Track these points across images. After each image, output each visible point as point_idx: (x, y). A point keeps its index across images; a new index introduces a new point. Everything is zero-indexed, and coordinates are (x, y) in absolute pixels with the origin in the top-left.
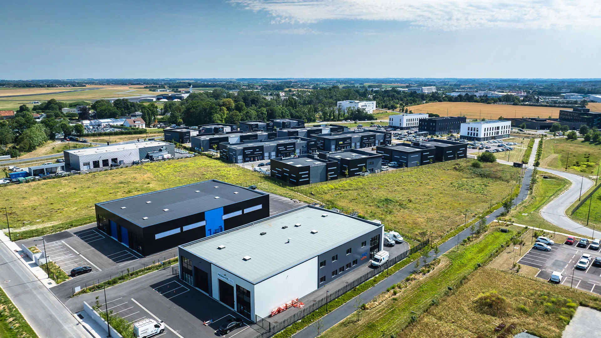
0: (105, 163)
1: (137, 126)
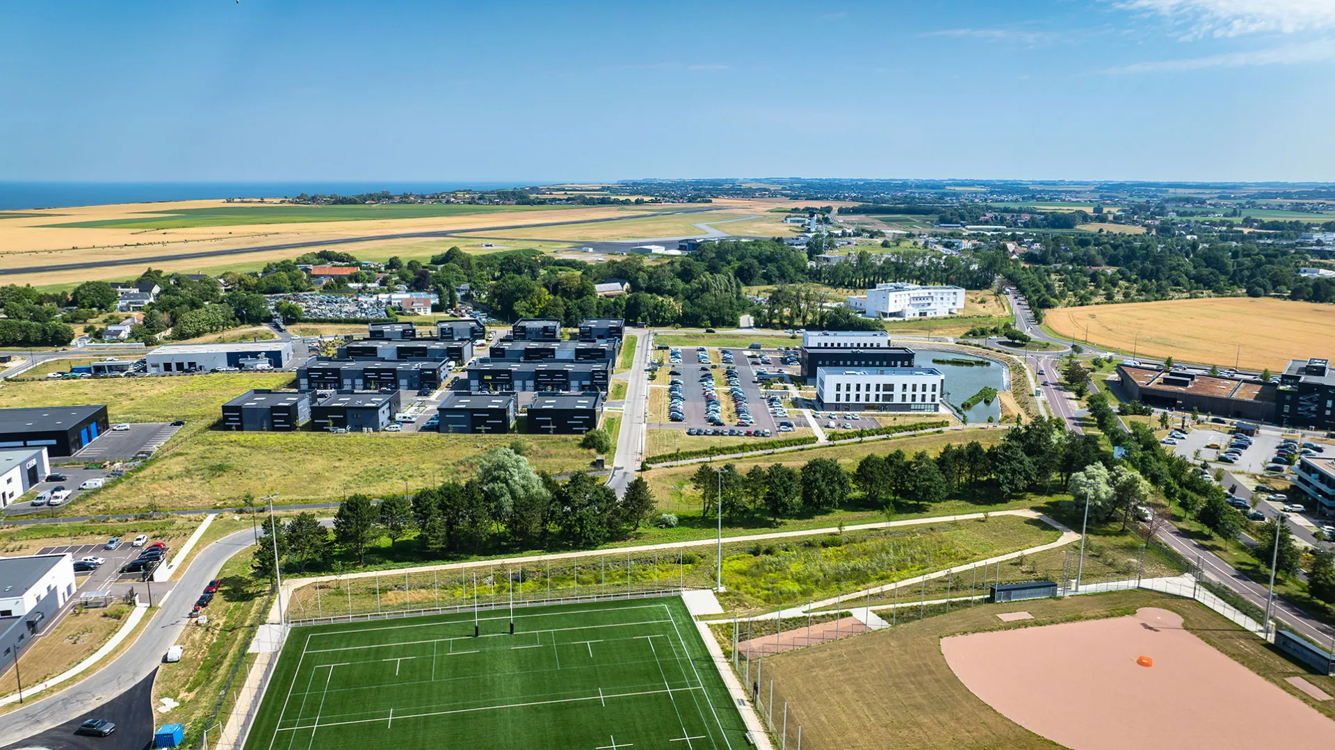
0: (180, 366)
1: (416, 310)
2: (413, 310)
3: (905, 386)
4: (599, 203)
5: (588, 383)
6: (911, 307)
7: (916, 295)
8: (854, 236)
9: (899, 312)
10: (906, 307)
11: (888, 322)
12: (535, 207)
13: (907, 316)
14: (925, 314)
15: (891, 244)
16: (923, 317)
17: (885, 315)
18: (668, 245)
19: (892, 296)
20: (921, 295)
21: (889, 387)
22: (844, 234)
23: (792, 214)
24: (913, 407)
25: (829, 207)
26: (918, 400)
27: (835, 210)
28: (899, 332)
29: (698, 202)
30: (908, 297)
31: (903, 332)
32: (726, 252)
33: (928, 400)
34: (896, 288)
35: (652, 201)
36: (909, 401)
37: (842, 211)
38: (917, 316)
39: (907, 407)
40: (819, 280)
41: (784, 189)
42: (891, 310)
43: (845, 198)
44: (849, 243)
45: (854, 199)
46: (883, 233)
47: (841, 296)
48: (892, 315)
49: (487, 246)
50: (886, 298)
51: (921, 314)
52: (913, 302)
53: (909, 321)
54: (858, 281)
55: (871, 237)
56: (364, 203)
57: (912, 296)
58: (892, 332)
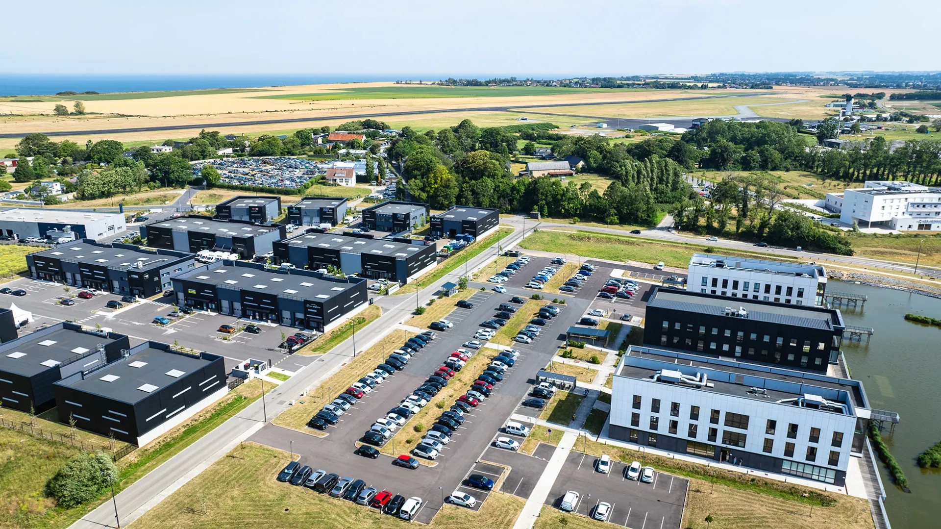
1: (338, 181)
2: (335, 180)
3: (772, 425)
4: (669, 87)
5: (300, 316)
6: (907, 216)
7: (918, 201)
8: (891, 120)
9: (887, 222)
10: (900, 216)
11: (865, 236)
12: (614, 90)
13: (898, 227)
14: (928, 227)
15: (929, 129)
16: (924, 232)
17: (864, 224)
18: (677, 124)
19: (878, 200)
20: (926, 201)
21: (740, 421)
22: (879, 119)
23: (840, 100)
24: (786, 466)
25: (881, 93)
26: (800, 454)
27: (887, 96)
28: (875, 253)
29: (761, 88)
30: (903, 203)
31: (882, 253)
32: (717, 133)
33: (822, 459)
34: (889, 188)
35: (719, 87)
36: (778, 451)
37: (893, 98)
38: (915, 228)
39: (774, 465)
40: (812, 168)
41: (851, 79)
42: (874, 217)
43: (907, 85)
44: (879, 128)
45: (914, 87)
46: (928, 118)
47: (824, 192)
48: (875, 224)
49: (522, 119)
50: (868, 203)
51: (921, 227)
52: (911, 209)
53: (897, 237)
54: (856, 173)
55: (910, 122)
56: (487, 85)
57: (911, 201)
58: (864, 253)
